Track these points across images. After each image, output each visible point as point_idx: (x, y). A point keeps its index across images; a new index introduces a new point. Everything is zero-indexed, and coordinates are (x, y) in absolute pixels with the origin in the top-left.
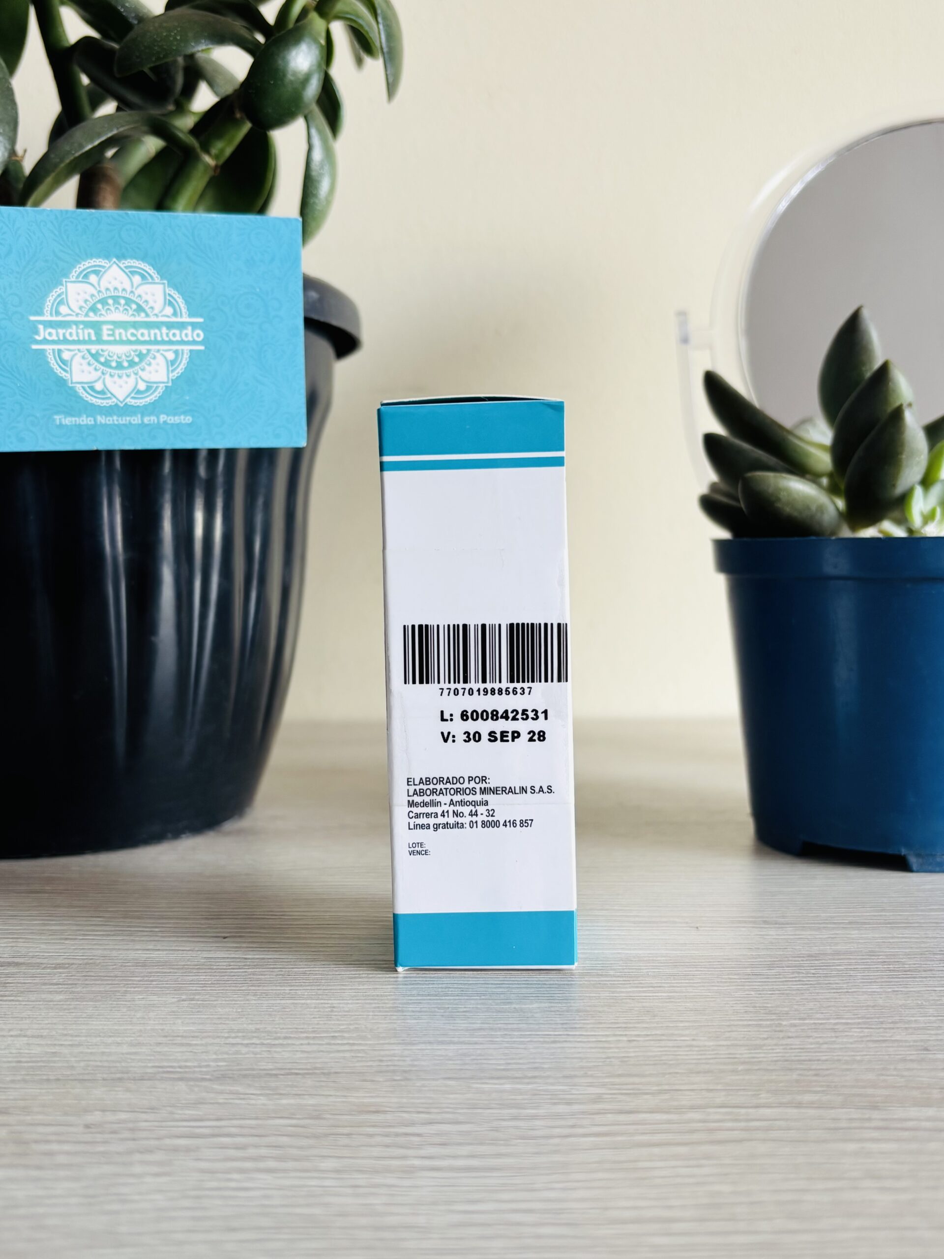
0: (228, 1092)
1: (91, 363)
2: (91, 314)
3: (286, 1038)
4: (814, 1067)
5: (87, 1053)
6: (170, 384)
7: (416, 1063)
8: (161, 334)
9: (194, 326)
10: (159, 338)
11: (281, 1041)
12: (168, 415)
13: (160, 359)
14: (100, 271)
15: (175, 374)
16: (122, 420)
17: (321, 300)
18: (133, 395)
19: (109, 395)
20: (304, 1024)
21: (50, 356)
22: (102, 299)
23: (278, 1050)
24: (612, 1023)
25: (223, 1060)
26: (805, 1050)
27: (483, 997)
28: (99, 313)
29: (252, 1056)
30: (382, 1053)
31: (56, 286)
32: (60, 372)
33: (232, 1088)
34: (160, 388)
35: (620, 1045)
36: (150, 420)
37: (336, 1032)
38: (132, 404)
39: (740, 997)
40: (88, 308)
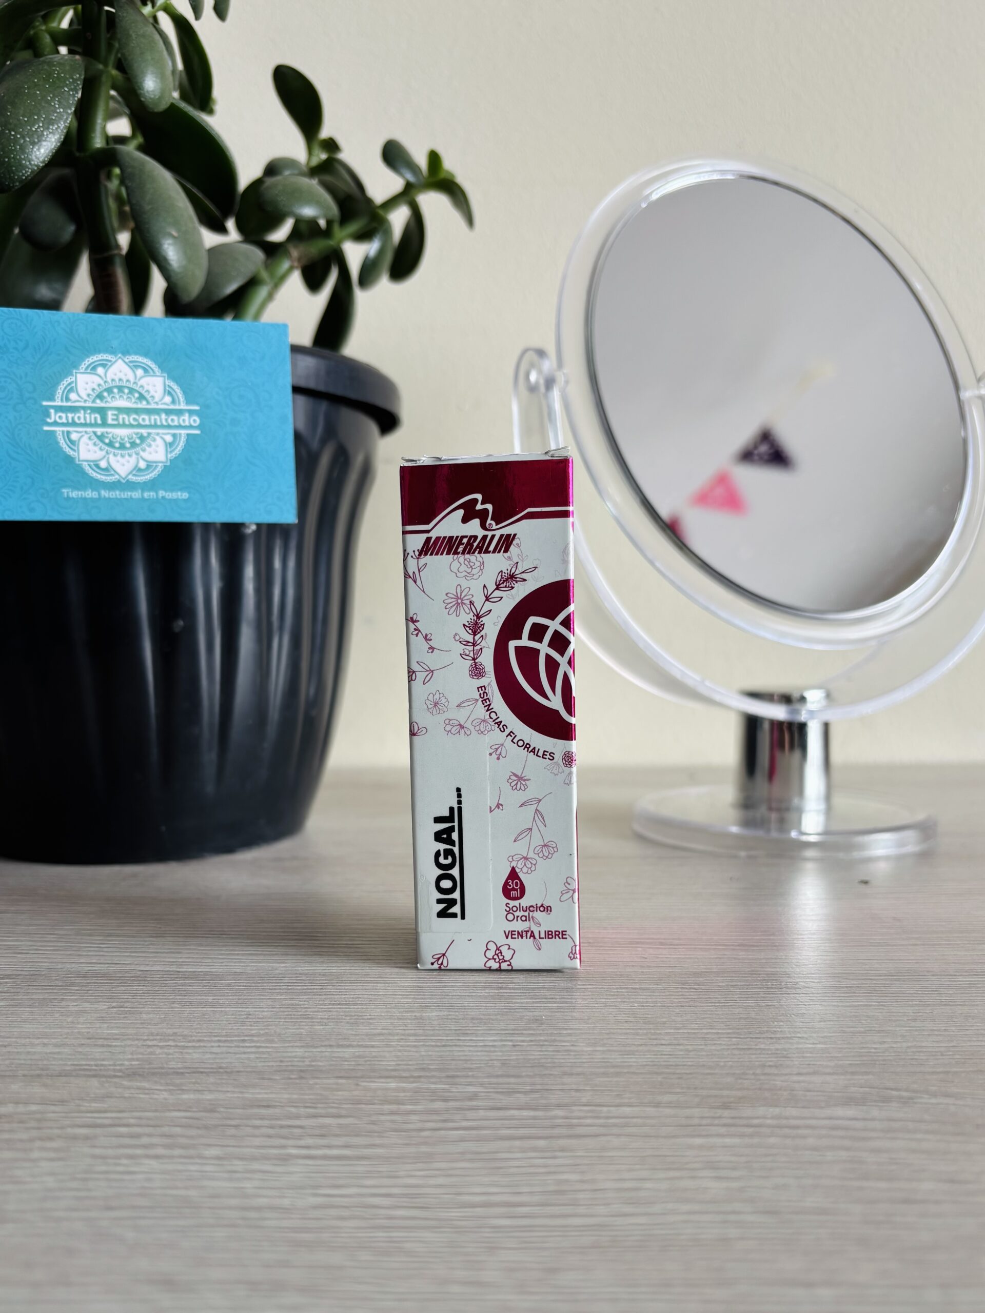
1: (97, 443)
2: (98, 401)
3: (199, 1041)
6: (168, 464)
7: (313, 1064)
8: (161, 420)
9: (191, 412)
10: (159, 423)
11: (194, 1044)
12: (166, 491)
13: (159, 441)
14: (107, 364)
15: (173, 455)
16: (124, 494)
18: (134, 473)
19: (113, 472)
20: (219, 1029)
21: (59, 437)
22: (108, 388)
23: (190, 1051)
25: (137, 1059)
28: (105, 400)
29: (165, 1056)
30: (285, 1054)
31: (66, 377)
32: (69, 451)
34: (159, 467)
36: (150, 496)
37: (247, 1036)
38: (133, 480)
39: (623, 1008)
40: (95, 395)
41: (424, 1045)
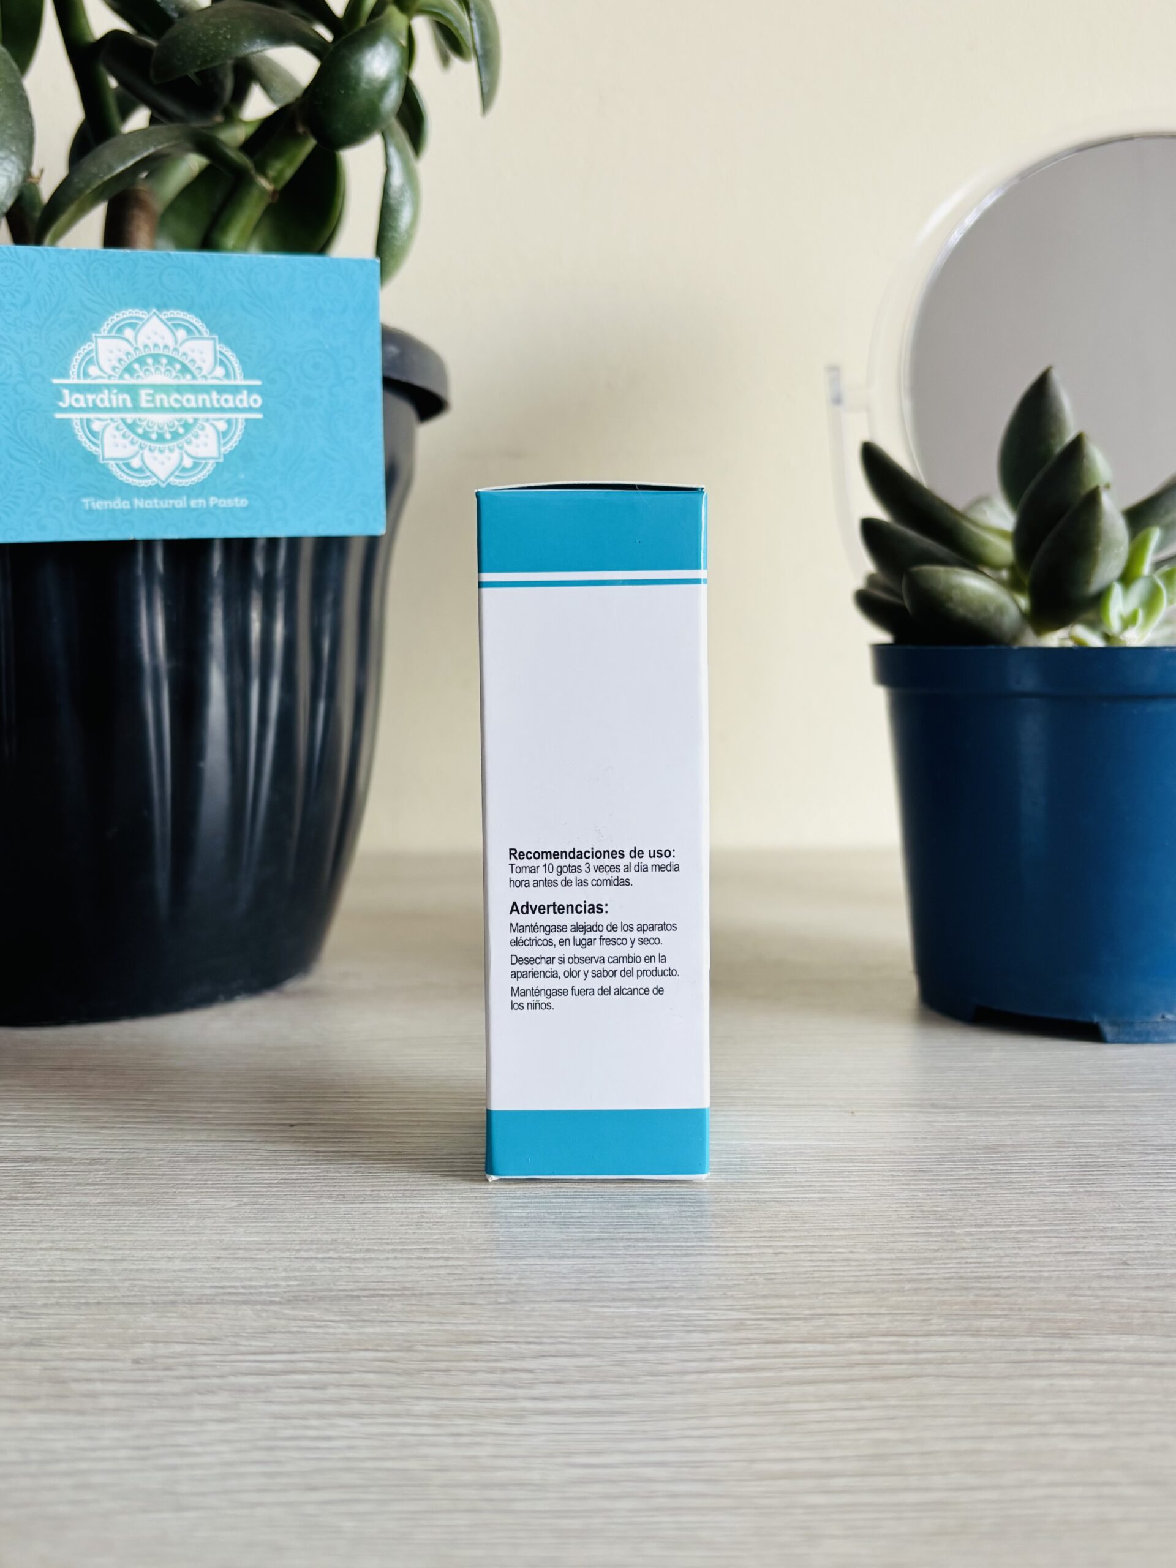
0: (301, 1318)
1: (127, 435)
2: (127, 376)
3: (368, 1251)
4: (993, 1286)
5: (132, 1270)
6: (221, 460)
7: (524, 1281)
8: (211, 400)
9: (251, 389)
10: (208, 405)
11: (362, 1255)
12: (219, 497)
13: (209, 430)
14: (137, 324)
15: (228, 449)
16: (164, 503)
17: (402, 355)
18: (177, 473)
20: (389, 1233)
21: (77, 427)
22: (140, 357)
23: (359, 1265)
24: (755, 1231)
25: (295, 1278)
26: (982, 1265)
27: (601, 1200)
28: (136, 375)
29: (330, 1273)
30: (484, 1269)
31: (83, 343)
32: (89, 446)
33: (306, 1313)
34: (210, 465)
35: (764, 1259)
36: (198, 504)
37: (427, 1243)
38: (176, 484)
39: (905, 1199)
40: (122, 368)
41: (659, 1254)
